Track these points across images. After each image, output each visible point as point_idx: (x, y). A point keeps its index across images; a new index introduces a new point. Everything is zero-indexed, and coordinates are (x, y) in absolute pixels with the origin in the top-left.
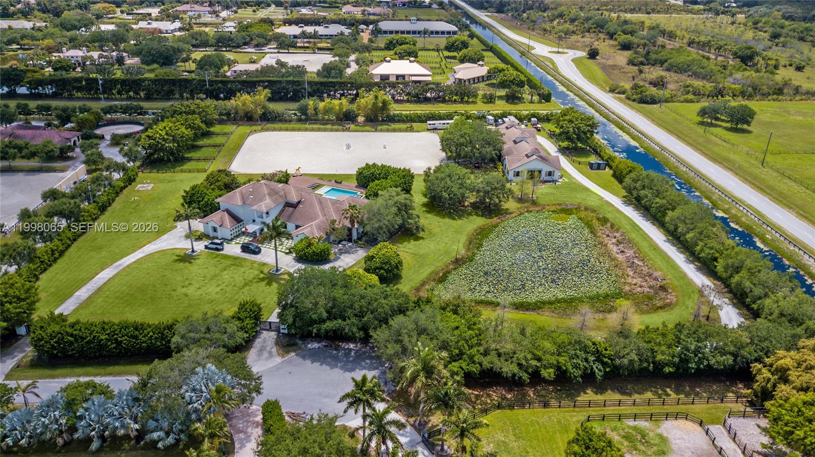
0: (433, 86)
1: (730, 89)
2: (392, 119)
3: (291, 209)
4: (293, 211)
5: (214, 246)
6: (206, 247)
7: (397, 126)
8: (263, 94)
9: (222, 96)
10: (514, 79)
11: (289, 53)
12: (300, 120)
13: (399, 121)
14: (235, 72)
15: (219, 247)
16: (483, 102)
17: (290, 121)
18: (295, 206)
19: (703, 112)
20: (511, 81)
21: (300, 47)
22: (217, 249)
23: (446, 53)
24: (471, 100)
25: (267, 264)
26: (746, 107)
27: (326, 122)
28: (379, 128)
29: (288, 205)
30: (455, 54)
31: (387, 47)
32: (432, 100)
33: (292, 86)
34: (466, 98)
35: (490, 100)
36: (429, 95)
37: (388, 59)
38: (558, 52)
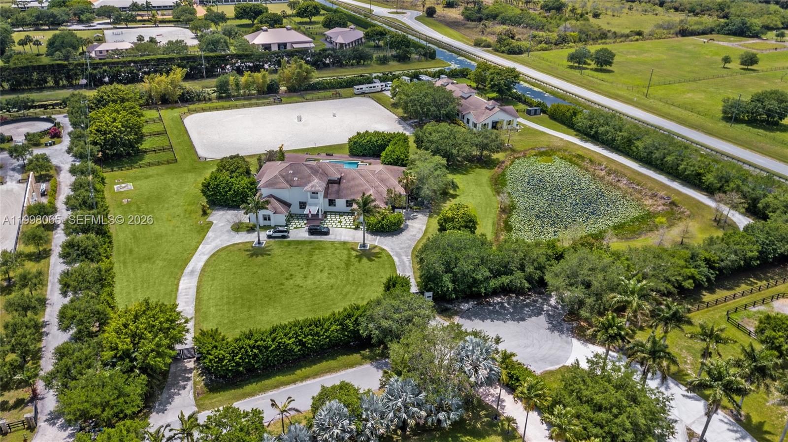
0: (330, 52)
1: (571, 35)
2: (313, 88)
3: (336, 186)
4: (339, 187)
5: (280, 234)
6: (269, 237)
7: (322, 93)
8: (178, 73)
9: (106, 79)
10: (401, 40)
11: (127, 28)
12: (219, 98)
13: (321, 89)
14: (101, 52)
15: (286, 234)
16: (377, 64)
17: (210, 100)
18: (338, 182)
19: (572, 58)
21: (140, 21)
22: (284, 237)
23: (298, 19)
24: (366, 63)
25: (348, 242)
26: (606, 50)
27: (248, 97)
28: (308, 97)
29: (331, 182)
30: (307, 20)
31: (238, 17)
32: (331, 66)
33: (188, 63)
34: (362, 61)
35: (383, 61)
36: (327, 61)
37: (265, 28)
38: (397, 13)
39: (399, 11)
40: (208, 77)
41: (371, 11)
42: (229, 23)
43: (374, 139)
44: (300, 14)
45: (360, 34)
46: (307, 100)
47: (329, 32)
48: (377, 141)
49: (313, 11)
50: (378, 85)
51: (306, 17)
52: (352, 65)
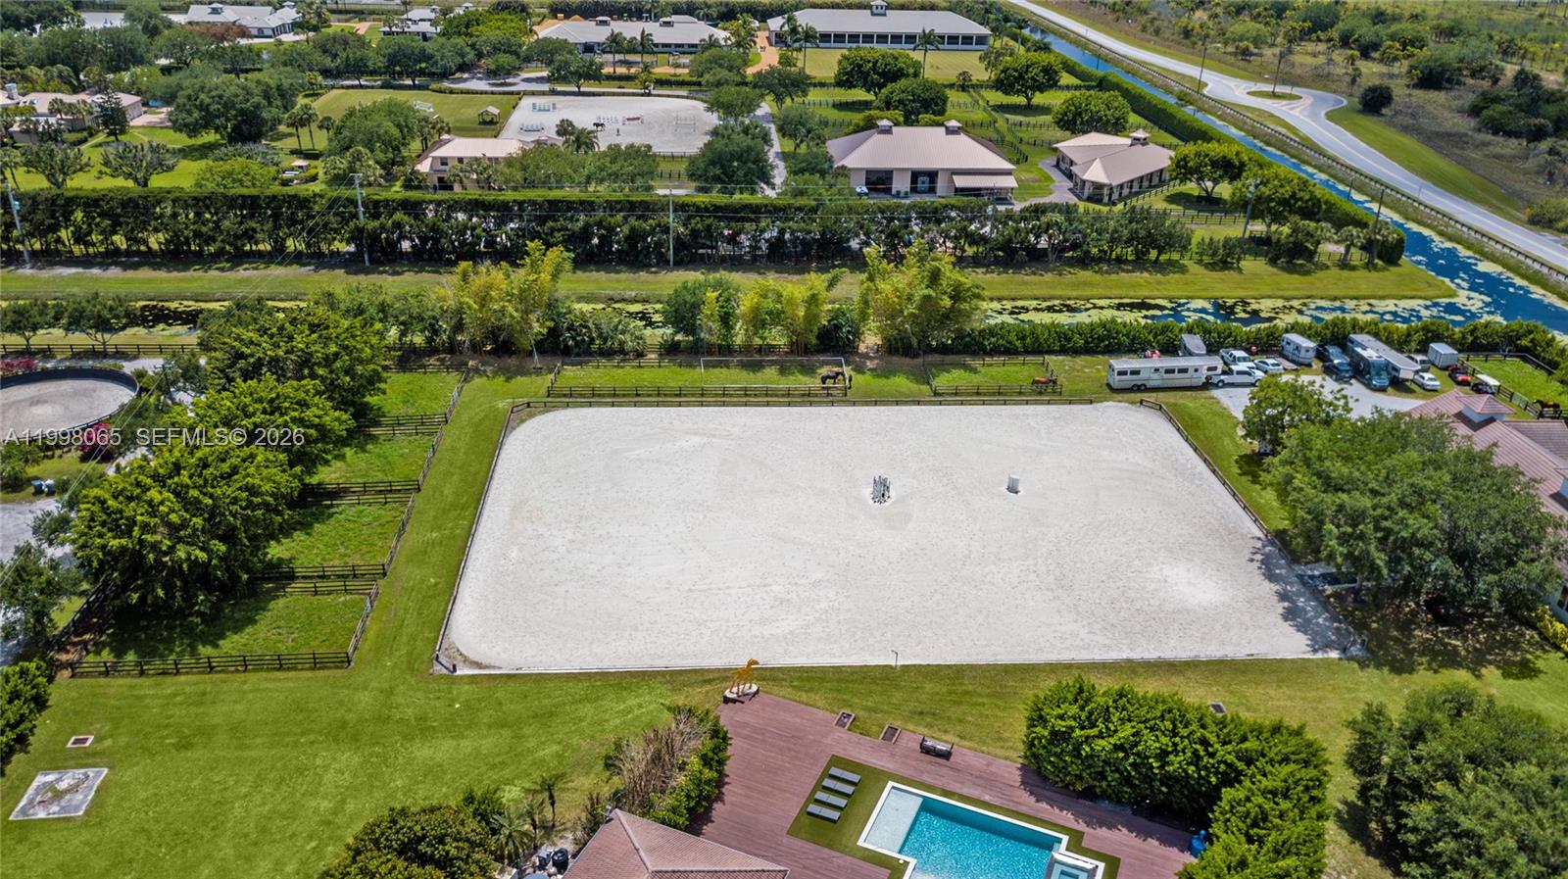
0: (1057, 217)
2: (974, 346)
7: (994, 371)
9: (405, 246)
10: (1293, 195)
11: (580, 94)
12: (670, 350)
14: (444, 161)
16: (1203, 266)
20: (1284, 202)
21: (611, 78)
23: (996, 97)
24: (1163, 258)
27: (755, 357)
28: (944, 380)
30: (1021, 100)
31: (845, 81)
32: (1051, 256)
33: (625, 218)
34: (1153, 254)
35: (1223, 258)
36: (1043, 243)
37: (885, 123)
38: (1274, 95)
39: (1280, 89)
40: (679, 264)
41: (1201, 84)
42: (814, 95)
43: (1151, 743)
44: (1002, 85)
45: (1159, 157)
46: (938, 397)
47: (1072, 145)
48: (1163, 755)
49: (1041, 78)
50: (1198, 363)
51: (1018, 92)
52: (1120, 260)
